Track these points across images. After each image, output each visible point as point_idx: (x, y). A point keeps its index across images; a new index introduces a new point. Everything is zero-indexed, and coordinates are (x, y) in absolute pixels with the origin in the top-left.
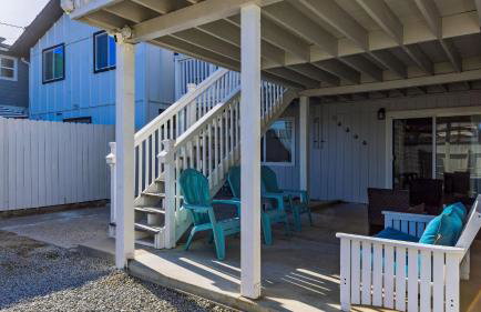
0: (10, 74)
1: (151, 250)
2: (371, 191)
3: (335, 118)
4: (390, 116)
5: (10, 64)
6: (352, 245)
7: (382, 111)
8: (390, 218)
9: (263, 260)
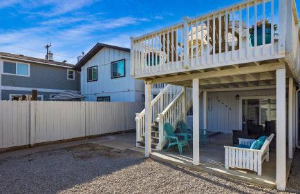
0: (72, 77)
1: (156, 151)
2: (234, 131)
3: (217, 98)
4: (241, 98)
5: (72, 73)
6: (229, 150)
7: (238, 96)
8: (241, 140)
9: (200, 155)
